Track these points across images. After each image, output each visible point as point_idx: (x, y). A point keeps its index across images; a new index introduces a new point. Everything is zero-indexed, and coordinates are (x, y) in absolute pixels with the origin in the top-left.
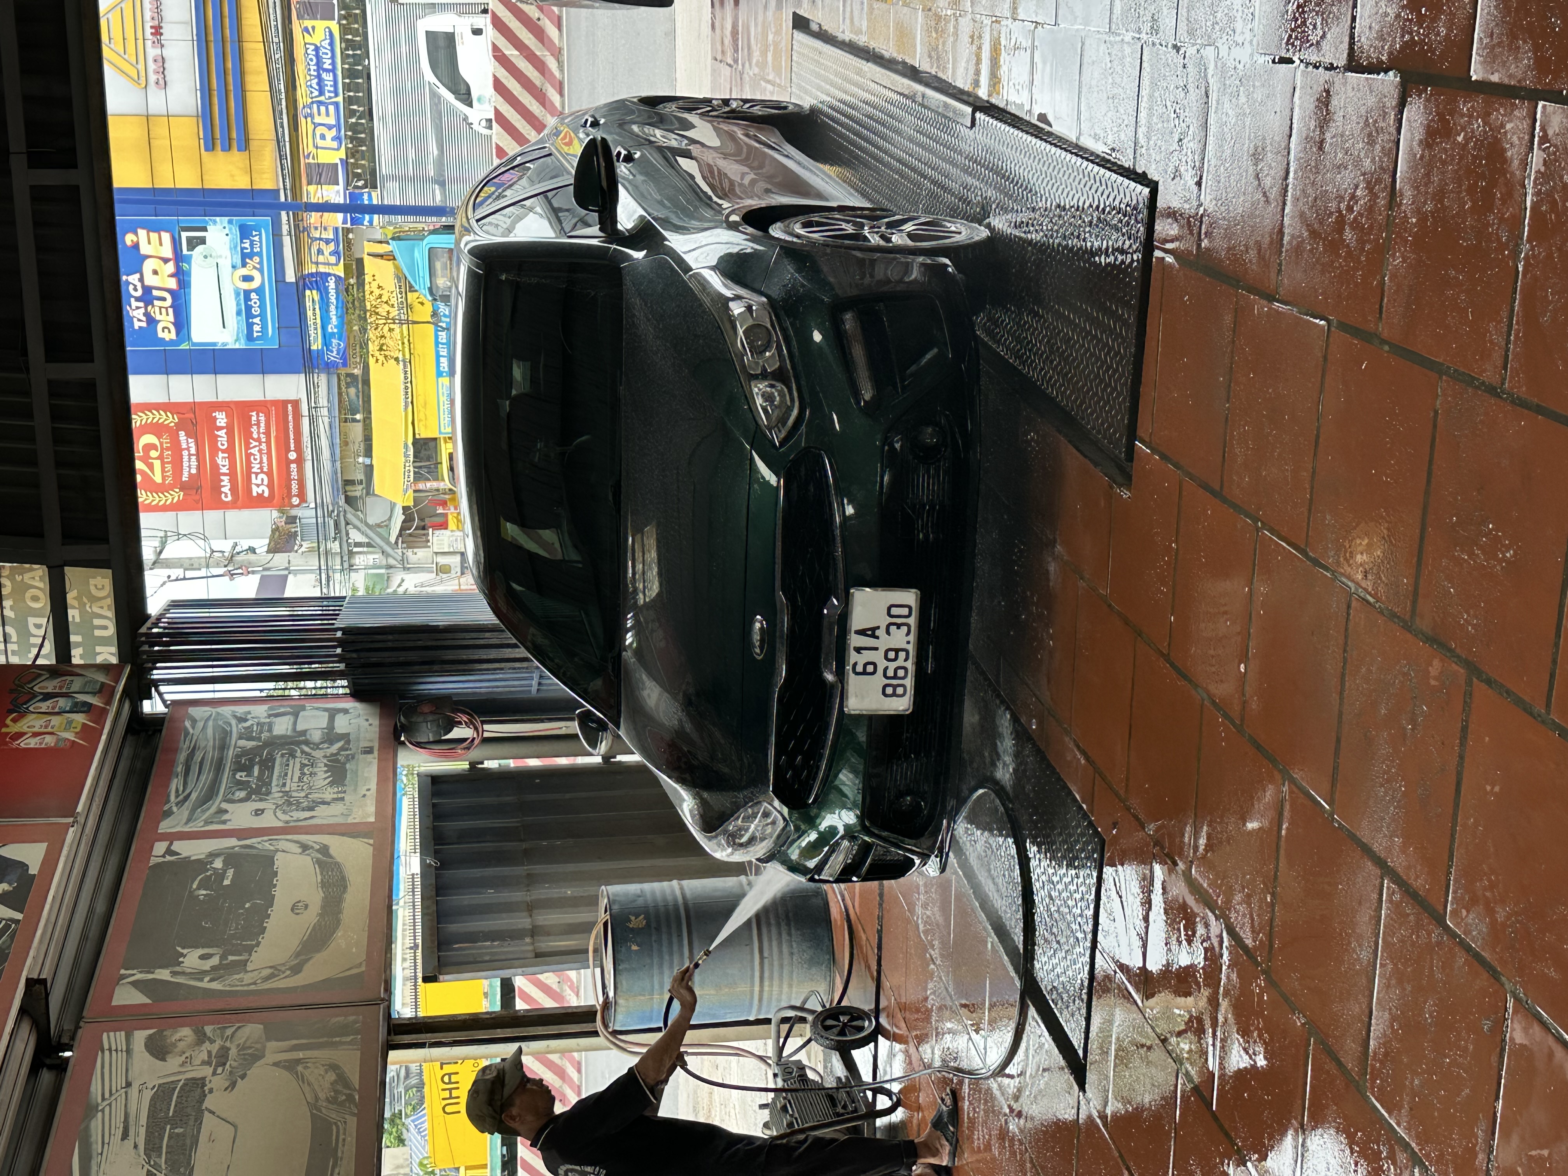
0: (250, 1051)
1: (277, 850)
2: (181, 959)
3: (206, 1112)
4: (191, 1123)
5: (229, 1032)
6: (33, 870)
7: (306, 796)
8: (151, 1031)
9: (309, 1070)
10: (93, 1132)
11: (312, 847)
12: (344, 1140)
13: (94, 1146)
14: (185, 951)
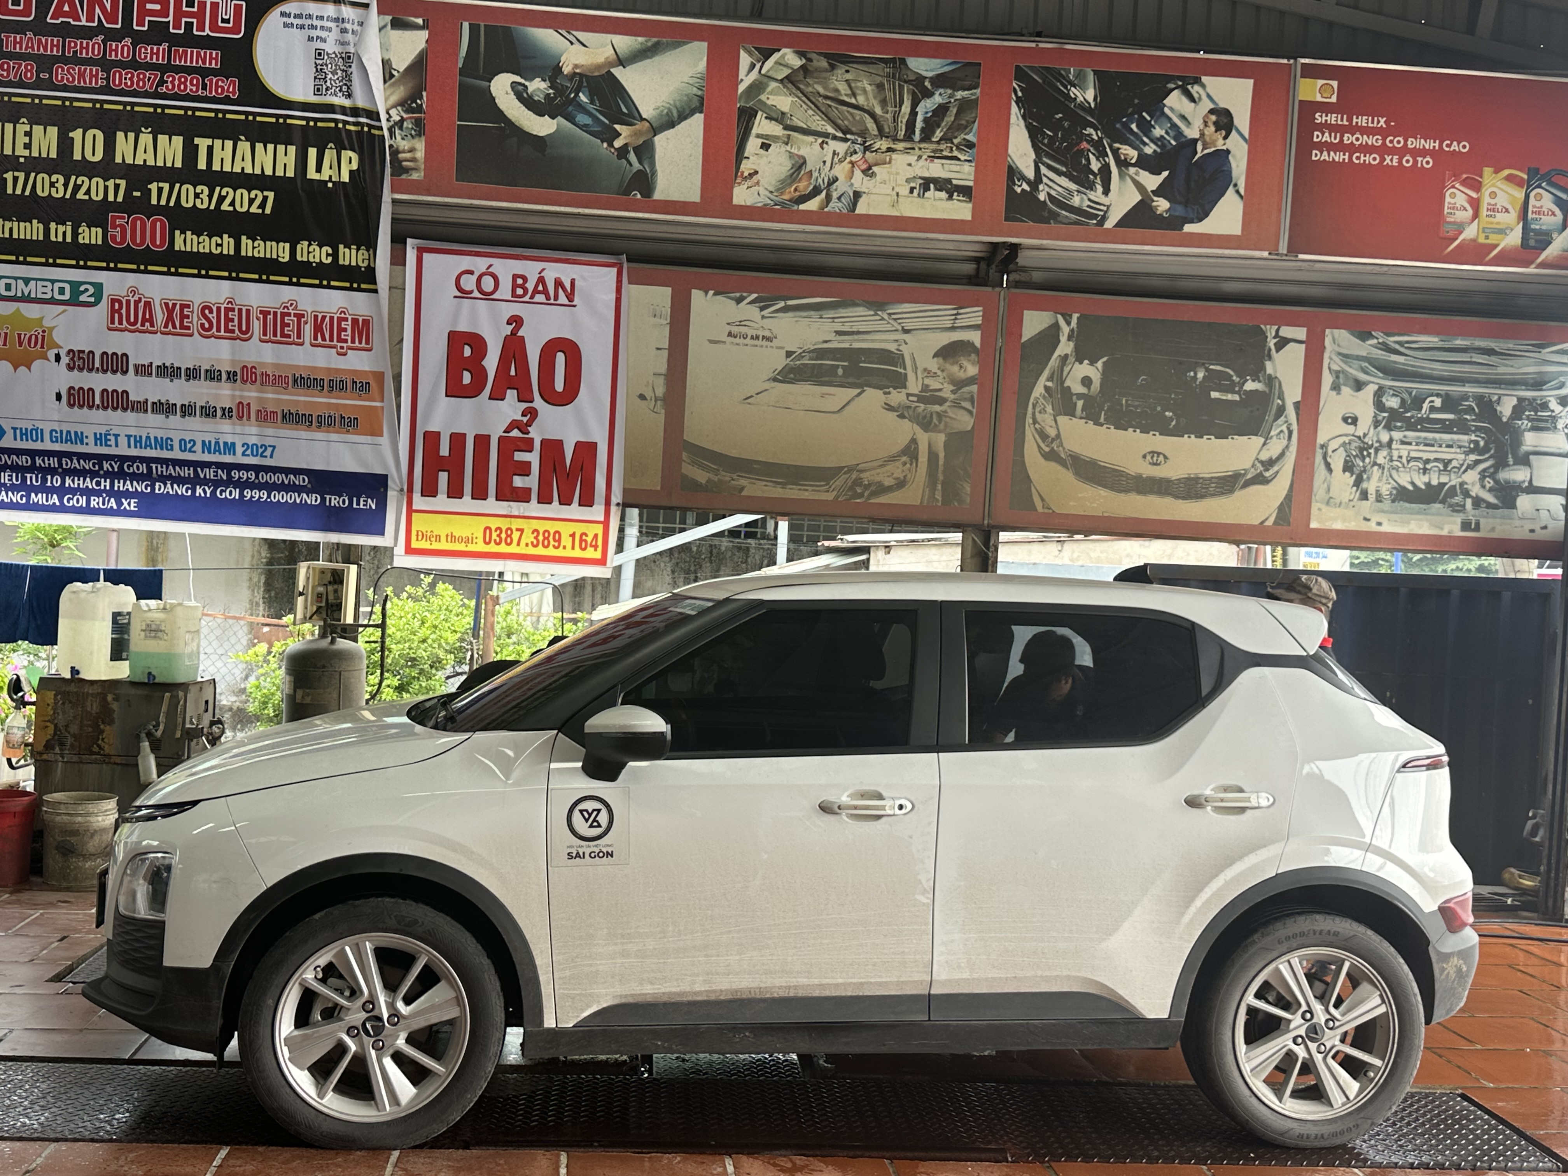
0: (935, 420)
1: (1267, 439)
2: (1086, 362)
3: (859, 390)
4: (851, 380)
5: (964, 404)
6: (1188, 228)
7: (1375, 464)
8: (978, 344)
9: (901, 466)
10: (851, 309)
11: (1267, 470)
12: (807, 490)
13: (832, 312)
14: (1100, 364)
